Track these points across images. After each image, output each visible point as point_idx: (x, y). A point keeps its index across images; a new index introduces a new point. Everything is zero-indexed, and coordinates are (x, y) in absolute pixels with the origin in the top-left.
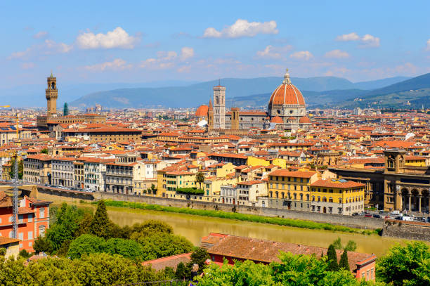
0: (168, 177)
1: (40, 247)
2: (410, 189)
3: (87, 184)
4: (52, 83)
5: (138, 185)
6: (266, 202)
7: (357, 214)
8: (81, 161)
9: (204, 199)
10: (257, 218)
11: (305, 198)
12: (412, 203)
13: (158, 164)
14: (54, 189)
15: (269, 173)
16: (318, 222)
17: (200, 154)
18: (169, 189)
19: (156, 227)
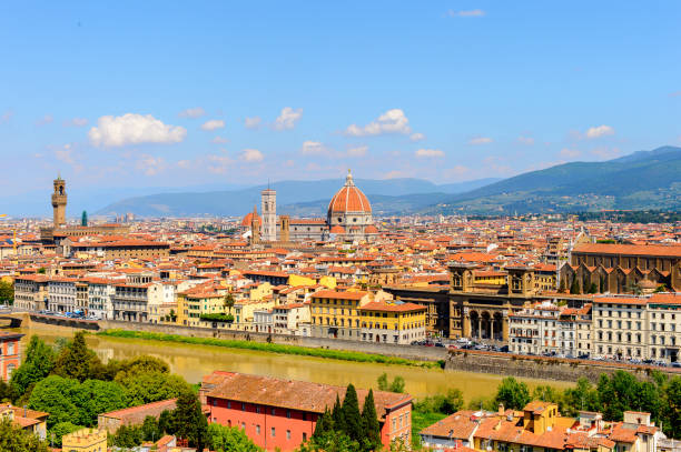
0: (191, 300)
2: (480, 312)
3: (91, 311)
4: (59, 186)
5: (154, 311)
6: (308, 329)
7: (416, 343)
8: (85, 282)
9: (233, 327)
10: (297, 349)
12: (483, 328)
13: (179, 286)
14: (52, 317)
15: (312, 294)
16: (369, 353)
17: (233, 272)
18: (191, 315)
19: (147, 364)
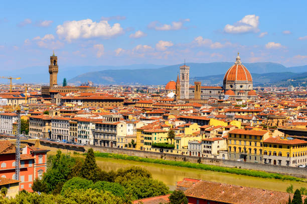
0: (145, 134)
3: (79, 139)
4: (54, 60)
5: (120, 141)
6: (226, 155)
8: (75, 120)
9: (174, 152)
10: (218, 168)
11: (258, 152)
13: (137, 124)
14: (54, 142)
15: (228, 131)
16: (270, 172)
17: (171, 117)
18: (146, 144)
19: (137, 171)
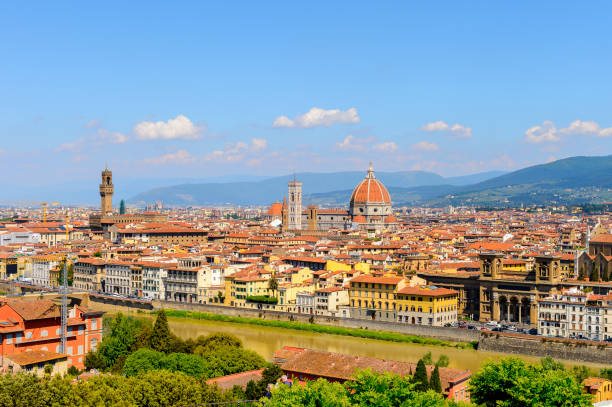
0: (237, 283)
1: (91, 362)
2: (509, 297)
3: (145, 292)
4: (107, 178)
5: (203, 293)
6: (348, 311)
7: (449, 325)
8: (139, 266)
9: (277, 308)
10: (337, 329)
11: (391, 307)
12: (511, 313)
13: (226, 270)
14: (108, 297)
15: (350, 278)
16: (405, 334)
17: (273, 258)
18: (238, 297)
19: (223, 339)
